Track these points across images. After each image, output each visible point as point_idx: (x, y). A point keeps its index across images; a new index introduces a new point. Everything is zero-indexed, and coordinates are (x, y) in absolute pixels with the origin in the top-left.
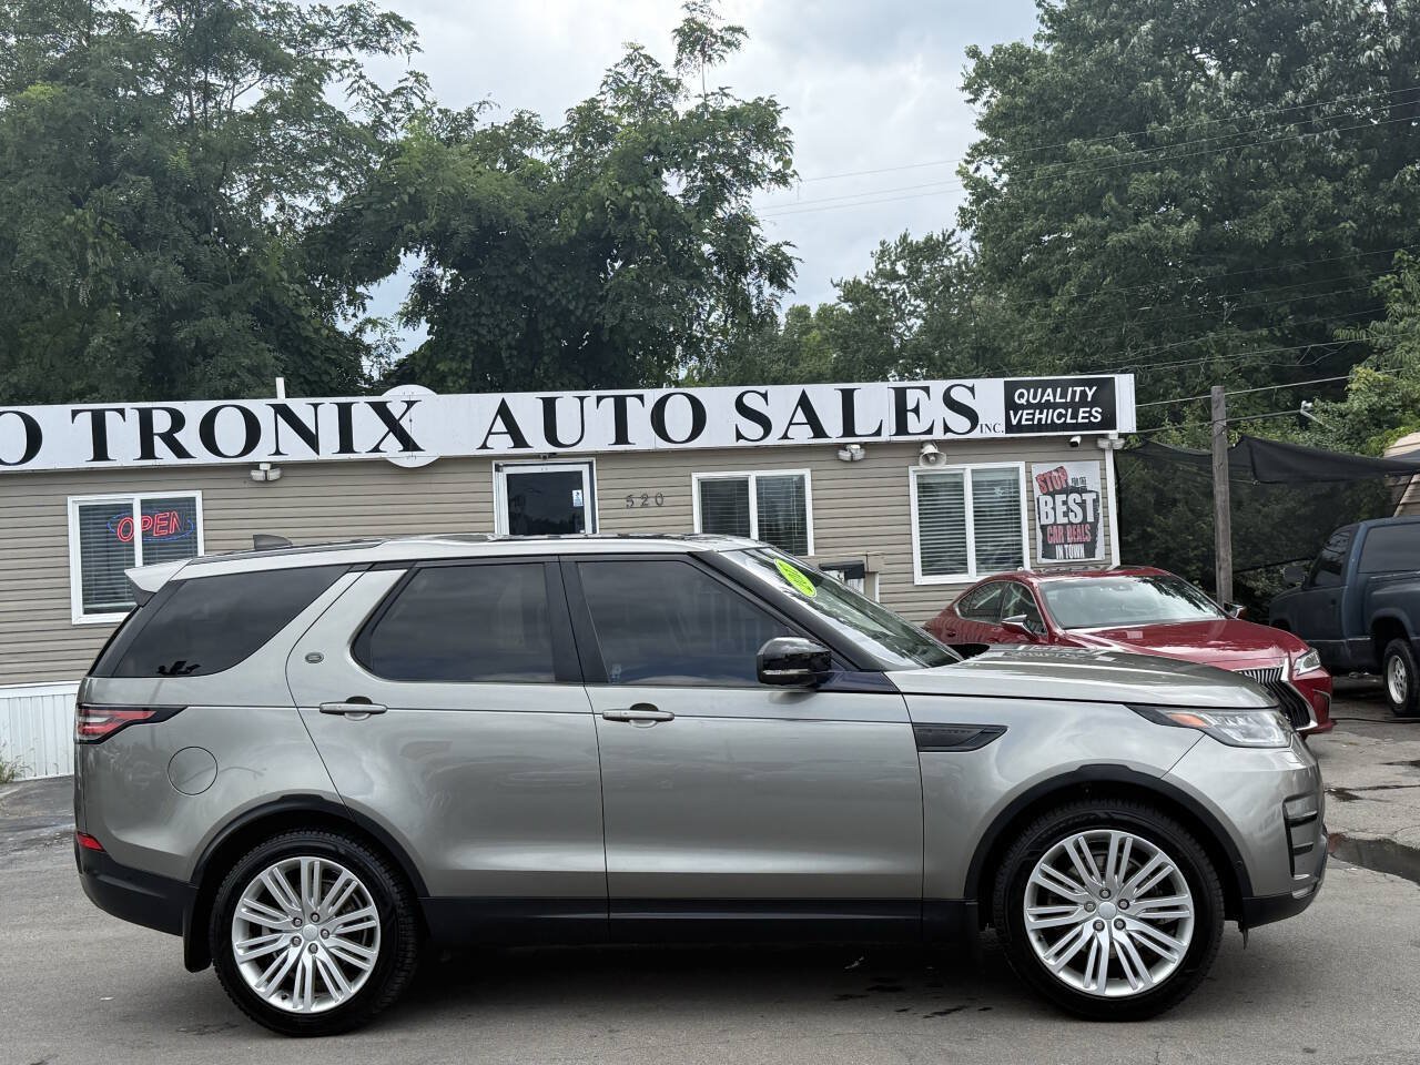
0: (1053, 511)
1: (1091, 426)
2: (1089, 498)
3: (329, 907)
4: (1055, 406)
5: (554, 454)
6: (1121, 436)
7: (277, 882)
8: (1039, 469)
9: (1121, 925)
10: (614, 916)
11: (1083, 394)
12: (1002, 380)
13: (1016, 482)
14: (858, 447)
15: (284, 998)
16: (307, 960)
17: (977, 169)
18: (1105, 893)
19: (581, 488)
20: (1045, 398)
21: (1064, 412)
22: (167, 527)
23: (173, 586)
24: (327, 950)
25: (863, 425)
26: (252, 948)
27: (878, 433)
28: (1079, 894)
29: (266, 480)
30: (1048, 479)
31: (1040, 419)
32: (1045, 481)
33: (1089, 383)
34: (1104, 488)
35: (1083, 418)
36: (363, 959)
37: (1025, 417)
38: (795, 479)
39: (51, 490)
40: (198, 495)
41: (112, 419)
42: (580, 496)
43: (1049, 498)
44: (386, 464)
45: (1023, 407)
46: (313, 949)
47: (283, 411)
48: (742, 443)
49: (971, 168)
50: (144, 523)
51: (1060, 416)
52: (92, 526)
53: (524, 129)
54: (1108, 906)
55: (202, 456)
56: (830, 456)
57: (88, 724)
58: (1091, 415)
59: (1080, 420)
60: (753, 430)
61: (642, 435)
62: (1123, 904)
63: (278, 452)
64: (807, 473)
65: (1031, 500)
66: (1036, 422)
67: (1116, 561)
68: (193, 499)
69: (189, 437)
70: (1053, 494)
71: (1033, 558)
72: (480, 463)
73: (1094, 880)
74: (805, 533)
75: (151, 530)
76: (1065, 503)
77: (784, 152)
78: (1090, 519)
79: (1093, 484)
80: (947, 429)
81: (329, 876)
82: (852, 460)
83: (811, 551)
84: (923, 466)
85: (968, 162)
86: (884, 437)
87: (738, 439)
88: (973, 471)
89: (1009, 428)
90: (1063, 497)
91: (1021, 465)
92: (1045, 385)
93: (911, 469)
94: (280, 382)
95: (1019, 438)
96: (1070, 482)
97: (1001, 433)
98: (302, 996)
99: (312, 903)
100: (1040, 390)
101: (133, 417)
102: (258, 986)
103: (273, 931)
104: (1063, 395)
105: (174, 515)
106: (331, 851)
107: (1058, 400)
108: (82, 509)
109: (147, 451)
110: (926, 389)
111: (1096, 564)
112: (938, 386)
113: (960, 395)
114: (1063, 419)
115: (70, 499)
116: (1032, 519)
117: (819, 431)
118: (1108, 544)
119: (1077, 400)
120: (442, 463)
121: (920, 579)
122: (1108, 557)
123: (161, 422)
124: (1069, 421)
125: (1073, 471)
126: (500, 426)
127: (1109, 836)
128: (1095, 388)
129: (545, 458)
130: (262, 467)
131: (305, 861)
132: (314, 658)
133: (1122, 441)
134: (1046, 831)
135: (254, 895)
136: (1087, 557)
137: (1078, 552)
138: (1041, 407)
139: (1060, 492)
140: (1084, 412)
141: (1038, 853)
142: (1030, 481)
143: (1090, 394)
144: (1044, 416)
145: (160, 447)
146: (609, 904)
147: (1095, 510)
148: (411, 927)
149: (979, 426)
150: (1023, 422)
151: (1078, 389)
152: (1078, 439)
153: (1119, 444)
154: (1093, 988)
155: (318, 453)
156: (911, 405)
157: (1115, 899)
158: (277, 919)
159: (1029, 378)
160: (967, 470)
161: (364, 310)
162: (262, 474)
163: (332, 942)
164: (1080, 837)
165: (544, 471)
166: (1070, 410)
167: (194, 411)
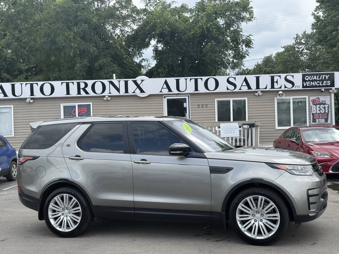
0: (316, 110)
1: (327, 86)
2: (326, 106)
3: (70, 206)
4: (317, 81)
5: (179, 93)
6: (336, 89)
7: (58, 200)
8: (312, 98)
9: (261, 221)
10: (136, 212)
11: (325, 77)
12: (302, 74)
13: (305, 102)
14: (260, 92)
15: (60, 228)
16: (65, 219)
17: (318, 13)
18: (257, 212)
19: (186, 102)
20: (314, 78)
21: (319, 82)
22: (84, 112)
23: (39, 127)
24: (70, 217)
25: (262, 86)
26: (53, 215)
27: (266, 88)
28: (251, 212)
29: (107, 100)
30: (315, 101)
31: (312, 84)
32: (314, 101)
33: (327, 74)
34: (331, 103)
35: (325, 84)
36: (78, 219)
37: (308, 84)
38: (243, 100)
39: (56, 102)
40: (91, 103)
41: (71, 84)
42: (186, 105)
43: (315, 106)
44: (136, 96)
45: (307, 81)
46: (67, 217)
47: (111, 83)
48: (228, 91)
49: (316, 13)
50: (79, 110)
51: (318, 83)
52: (66, 111)
53: (184, 8)
54: (258, 215)
55: (92, 94)
56: (253, 94)
57: (20, 160)
58: (327, 83)
59: (324, 85)
60: (231, 87)
61: (202, 89)
62: (262, 215)
63: (110, 93)
64: (246, 99)
65: (309, 106)
66: (311, 85)
67: (334, 124)
68: (90, 105)
69: (89, 89)
70: (316, 105)
71: (310, 122)
72: (160, 96)
73: (255, 209)
74: (246, 115)
75: (80, 112)
76: (319, 107)
77: (251, 13)
78: (327, 112)
79: (328, 102)
80: (285, 87)
81: (70, 199)
82: (259, 95)
83: (247, 120)
84: (278, 97)
85: (315, 11)
86: (268, 89)
87: (227, 90)
88: (293, 99)
89: (303, 87)
90: (319, 106)
91: (307, 97)
92: (314, 75)
93: (275, 98)
94: (114, 75)
95: (306, 89)
96: (321, 102)
97: (301, 88)
98: (64, 227)
99: (66, 205)
100: (312, 76)
101: (76, 84)
102: (54, 224)
103: (58, 212)
104: (319, 78)
105: (86, 109)
106: (71, 193)
107: (318, 79)
108: (64, 107)
109: (79, 93)
110: (280, 76)
111: (327, 124)
112: (283, 76)
113: (289, 78)
114: (319, 84)
115: (61, 104)
116: (309, 112)
117: (249, 87)
118: (332, 119)
119: (323, 79)
120: (150, 96)
121: (277, 128)
122: (332, 122)
123: (82, 85)
124: (321, 85)
125: (322, 99)
126: (165, 86)
127: (258, 197)
128: (328, 76)
129: (176, 95)
130: (106, 97)
131: (65, 195)
132: (68, 146)
133: (336, 90)
134: (242, 196)
135: (54, 203)
136: (325, 122)
137: (323, 121)
138: (313, 81)
139: (318, 104)
140: (325, 82)
141: (240, 201)
142: (309, 101)
143: (327, 77)
144: (313, 84)
145: (82, 91)
146: (135, 209)
147: (328, 109)
148: (89, 212)
149: (295, 86)
150: (307, 85)
151: (324, 76)
152: (323, 90)
153: (336, 91)
154: (253, 237)
155: (120, 93)
156: (275, 80)
157: (260, 214)
158: (58, 209)
159: (310, 73)
160: (291, 98)
161: (142, 56)
162: (106, 98)
163: (71, 215)
164: (251, 197)
165: (177, 98)
166: (321, 82)
167: (90, 82)
